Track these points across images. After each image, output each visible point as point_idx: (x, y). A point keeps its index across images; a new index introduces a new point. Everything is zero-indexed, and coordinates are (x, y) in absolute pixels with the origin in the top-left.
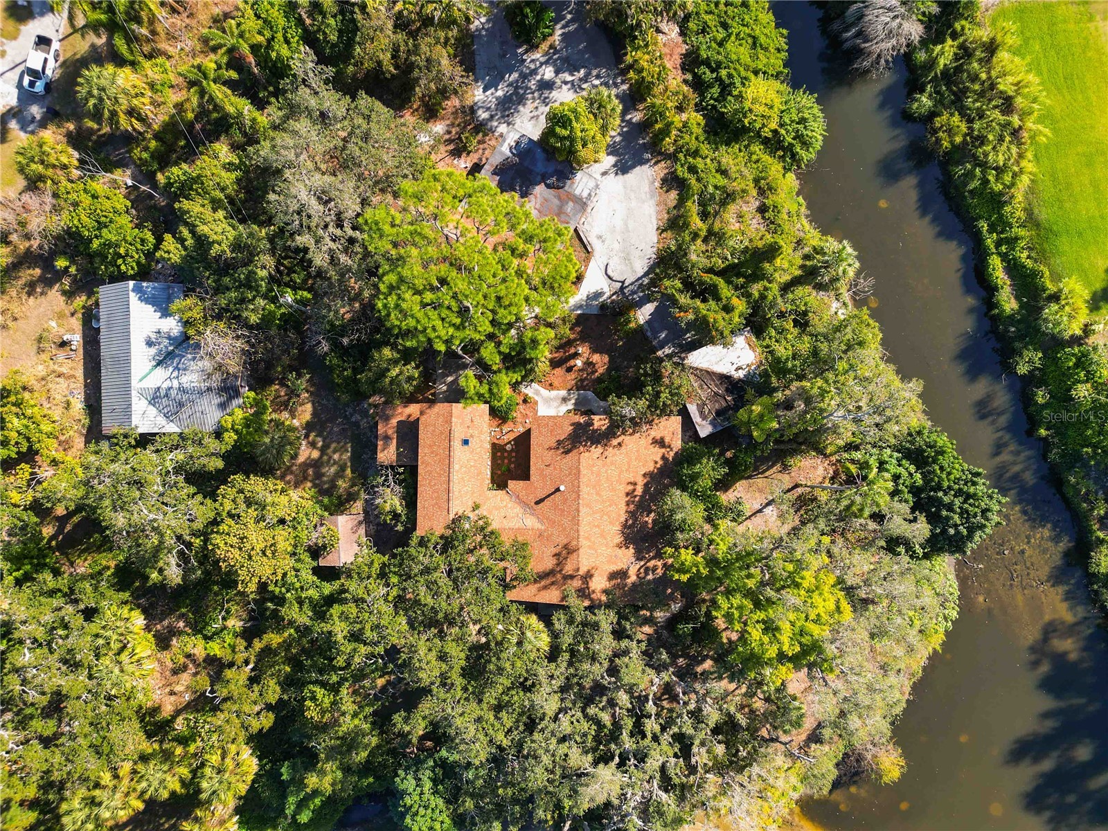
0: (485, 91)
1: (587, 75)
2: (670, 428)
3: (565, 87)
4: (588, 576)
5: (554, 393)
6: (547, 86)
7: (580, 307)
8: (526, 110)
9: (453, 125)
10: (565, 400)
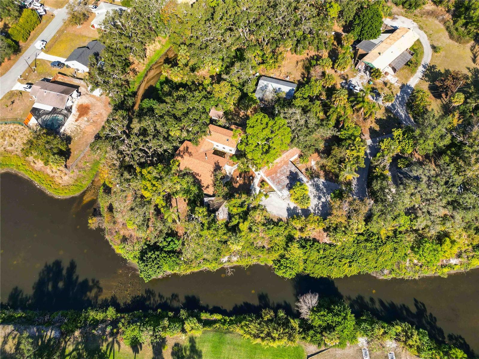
0: (323, 182)
1: (320, 210)
2: (210, 191)
3: (318, 203)
4: (182, 157)
5: (233, 171)
6: (319, 198)
7: (253, 185)
8: (314, 190)
9: (315, 171)
10: (230, 173)
